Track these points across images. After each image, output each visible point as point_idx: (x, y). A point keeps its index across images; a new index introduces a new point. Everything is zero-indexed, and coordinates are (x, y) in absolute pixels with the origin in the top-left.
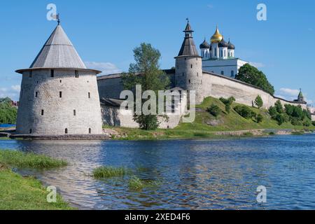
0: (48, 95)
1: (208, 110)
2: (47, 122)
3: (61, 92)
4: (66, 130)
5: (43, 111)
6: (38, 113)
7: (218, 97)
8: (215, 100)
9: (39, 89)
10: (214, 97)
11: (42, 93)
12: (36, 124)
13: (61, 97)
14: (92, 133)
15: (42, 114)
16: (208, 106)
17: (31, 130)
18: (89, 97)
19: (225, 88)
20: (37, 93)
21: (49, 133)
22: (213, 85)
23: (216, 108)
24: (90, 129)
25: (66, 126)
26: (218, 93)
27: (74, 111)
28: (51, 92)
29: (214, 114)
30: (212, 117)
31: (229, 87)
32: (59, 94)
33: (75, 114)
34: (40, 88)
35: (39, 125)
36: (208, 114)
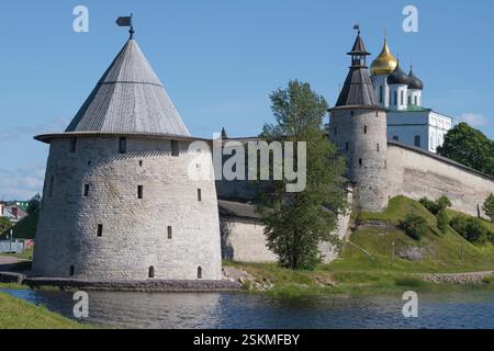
0: (113, 192)
1: (402, 226)
2: (110, 252)
3: (140, 188)
4: (151, 269)
5: (100, 227)
6: (91, 232)
7: (416, 196)
8: (412, 202)
9: (93, 178)
10: (409, 196)
11: (100, 188)
12: (84, 255)
13: (140, 197)
14: (204, 277)
15: (100, 234)
16: (400, 215)
17: (72, 268)
18: (200, 199)
19: (429, 176)
20: (87, 186)
21: (114, 276)
22: (407, 170)
23: (420, 221)
24: (199, 269)
25: (150, 260)
26: (415, 189)
27: (169, 228)
28: (119, 186)
29: (414, 236)
30: (411, 241)
31: (436, 175)
32: (137, 190)
33: (170, 237)
34: (96, 177)
35: (92, 258)
36: (401, 234)
